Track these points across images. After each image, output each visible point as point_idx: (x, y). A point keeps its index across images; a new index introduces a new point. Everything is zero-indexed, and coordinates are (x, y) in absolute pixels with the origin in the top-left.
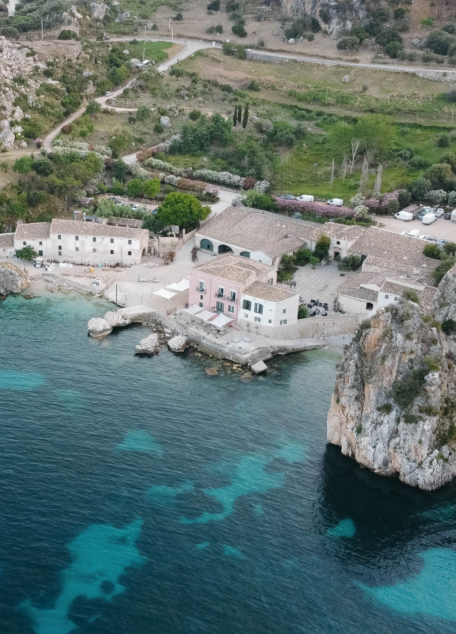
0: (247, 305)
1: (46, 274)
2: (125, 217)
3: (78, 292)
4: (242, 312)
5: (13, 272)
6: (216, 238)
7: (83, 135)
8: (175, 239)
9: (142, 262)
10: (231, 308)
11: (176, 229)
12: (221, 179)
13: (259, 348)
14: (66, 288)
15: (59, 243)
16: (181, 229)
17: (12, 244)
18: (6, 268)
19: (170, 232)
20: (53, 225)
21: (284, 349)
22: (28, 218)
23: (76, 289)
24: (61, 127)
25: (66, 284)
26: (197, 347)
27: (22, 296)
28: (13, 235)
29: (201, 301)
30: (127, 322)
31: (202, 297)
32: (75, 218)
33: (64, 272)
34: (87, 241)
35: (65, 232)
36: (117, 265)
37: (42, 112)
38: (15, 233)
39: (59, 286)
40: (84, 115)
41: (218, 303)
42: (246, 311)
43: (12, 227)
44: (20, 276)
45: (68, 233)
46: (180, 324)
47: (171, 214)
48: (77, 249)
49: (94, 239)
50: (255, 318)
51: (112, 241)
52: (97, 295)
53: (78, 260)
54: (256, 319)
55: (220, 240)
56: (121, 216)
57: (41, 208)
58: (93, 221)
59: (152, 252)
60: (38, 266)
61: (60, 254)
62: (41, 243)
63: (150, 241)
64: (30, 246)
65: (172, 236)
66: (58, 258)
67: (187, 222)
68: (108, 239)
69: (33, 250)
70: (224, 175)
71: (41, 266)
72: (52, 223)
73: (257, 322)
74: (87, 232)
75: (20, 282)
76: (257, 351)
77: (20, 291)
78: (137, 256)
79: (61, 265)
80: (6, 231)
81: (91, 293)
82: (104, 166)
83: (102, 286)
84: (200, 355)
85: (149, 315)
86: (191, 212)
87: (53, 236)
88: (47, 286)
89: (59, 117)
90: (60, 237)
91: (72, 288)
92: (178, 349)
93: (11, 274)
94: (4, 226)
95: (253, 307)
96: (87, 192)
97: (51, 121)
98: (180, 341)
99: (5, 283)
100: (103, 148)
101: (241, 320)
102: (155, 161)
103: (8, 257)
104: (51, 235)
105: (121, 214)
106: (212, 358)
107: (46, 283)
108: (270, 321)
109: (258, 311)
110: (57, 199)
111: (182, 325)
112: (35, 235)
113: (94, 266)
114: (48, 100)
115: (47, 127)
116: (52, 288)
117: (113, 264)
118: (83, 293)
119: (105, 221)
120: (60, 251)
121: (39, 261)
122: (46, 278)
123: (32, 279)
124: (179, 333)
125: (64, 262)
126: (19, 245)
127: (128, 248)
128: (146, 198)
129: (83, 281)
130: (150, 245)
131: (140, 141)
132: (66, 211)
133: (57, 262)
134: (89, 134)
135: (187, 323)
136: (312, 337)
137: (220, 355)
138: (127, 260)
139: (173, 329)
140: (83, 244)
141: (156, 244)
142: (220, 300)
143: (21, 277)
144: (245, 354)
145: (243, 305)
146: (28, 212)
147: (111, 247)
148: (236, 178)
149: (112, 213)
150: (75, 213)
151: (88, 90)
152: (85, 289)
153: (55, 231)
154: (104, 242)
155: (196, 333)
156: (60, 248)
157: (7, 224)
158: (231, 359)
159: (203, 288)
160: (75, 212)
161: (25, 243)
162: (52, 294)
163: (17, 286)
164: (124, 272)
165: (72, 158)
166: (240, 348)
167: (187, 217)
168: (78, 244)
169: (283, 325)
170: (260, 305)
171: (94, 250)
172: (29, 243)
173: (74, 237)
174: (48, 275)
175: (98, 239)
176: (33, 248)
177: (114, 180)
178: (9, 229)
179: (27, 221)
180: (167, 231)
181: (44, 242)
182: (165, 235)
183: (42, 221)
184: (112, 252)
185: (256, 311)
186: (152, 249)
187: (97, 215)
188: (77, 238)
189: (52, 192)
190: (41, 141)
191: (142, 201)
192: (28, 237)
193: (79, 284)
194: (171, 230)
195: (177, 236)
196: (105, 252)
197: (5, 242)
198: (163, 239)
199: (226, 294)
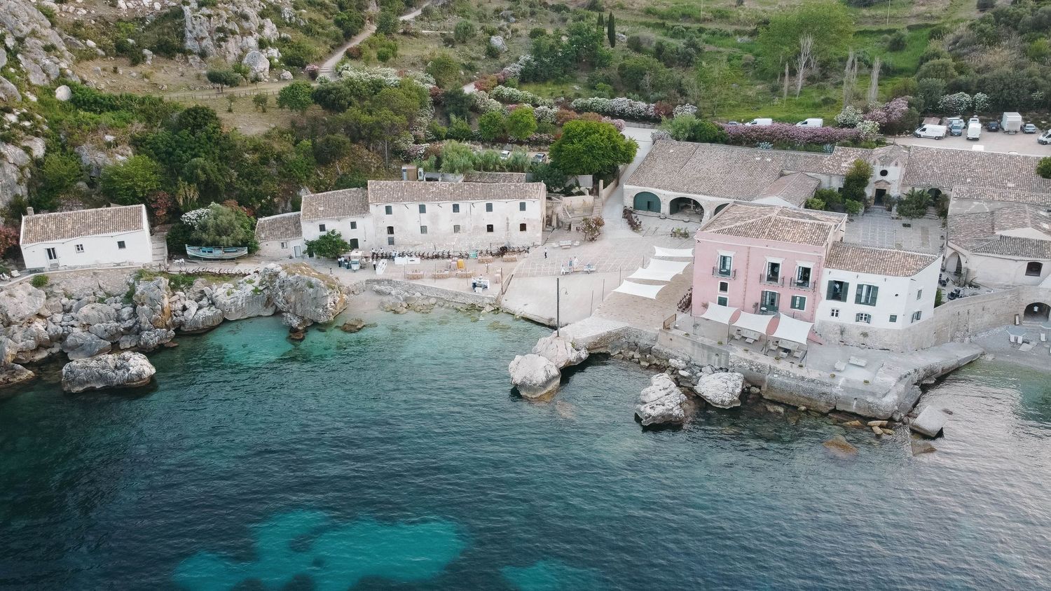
0: (837, 291)
1: (374, 281)
2: (494, 169)
3: (448, 308)
4: (826, 306)
5: (314, 280)
6: (665, 188)
7: (383, 58)
8: (589, 199)
9: (546, 241)
10: (798, 302)
11: (586, 181)
12: (617, 109)
13: (901, 378)
14: (420, 302)
15: (389, 221)
16: (596, 182)
17: (298, 232)
18: (297, 275)
19: (577, 188)
20: (373, 191)
21: (930, 373)
22: (318, 186)
23: (442, 301)
24: (345, 50)
25: (418, 294)
26: (758, 390)
27: (337, 327)
28: (299, 215)
29: (723, 295)
30: (584, 355)
31: (724, 287)
32: (405, 177)
33: (410, 273)
34: (441, 215)
35: (397, 200)
36: (504, 250)
37: (308, 31)
38: (301, 213)
39: (406, 299)
40: (375, 35)
41: (764, 294)
42: (836, 304)
43: (291, 202)
44: (330, 287)
45: (404, 200)
46: (703, 346)
47: (585, 153)
48: (424, 229)
49: (456, 208)
50: (858, 315)
51: (489, 208)
52: (488, 308)
53: (429, 249)
54: (860, 317)
55: (674, 190)
56: (486, 169)
57: (339, 167)
58: (440, 179)
59: (554, 223)
60: (355, 267)
61: (391, 242)
62: (353, 225)
63: (549, 205)
64: (333, 232)
65: (581, 193)
66: (388, 249)
67: (609, 166)
68: (482, 205)
69: (342, 238)
70: (621, 102)
71: (361, 267)
72: (369, 187)
73: (862, 323)
74: (440, 196)
75: (330, 300)
76: (901, 387)
77: (332, 318)
78: (535, 232)
79: (398, 260)
80: (280, 211)
81: (473, 306)
82: (430, 99)
83: (494, 291)
84: (781, 410)
85: (618, 335)
86: (614, 148)
87: (377, 210)
88: (382, 303)
89: (337, 39)
90: (388, 210)
91: (433, 301)
92: (731, 402)
93: (311, 286)
94: (276, 200)
95: (852, 293)
96: (415, 137)
97: (325, 43)
98: (731, 385)
99: (298, 306)
100: (421, 75)
101: (823, 323)
102: (507, 91)
103: (291, 258)
104: (372, 208)
105: (485, 166)
106: (806, 411)
107: (379, 298)
108: (893, 319)
109: (863, 301)
110: (366, 151)
111: (710, 348)
112: (340, 211)
113: (461, 256)
114: (315, 16)
115: (321, 50)
116: (395, 305)
117: (495, 249)
118: (459, 307)
119: (460, 178)
120: (391, 236)
121: (355, 257)
122: (377, 287)
123: (349, 292)
124: (701, 364)
125: (402, 255)
126: (311, 232)
127: (520, 217)
128: (512, 142)
129: (453, 285)
130: (550, 213)
131: (470, 68)
132: (383, 171)
133: (390, 257)
134: (392, 59)
135: (720, 343)
136: (952, 340)
137: (823, 404)
138: (518, 239)
139: (687, 358)
140: (435, 218)
141: (559, 209)
142: (771, 288)
143: (330, 290)
144: (885, 395)
145: (829, 292)
146: (318, 175)
147: (488, 218)
148: (642, 105)
149: (471, 163)
150: (405, 170)
151: (370, 10)
152: (459, 299)
153: (378, 200)
154: (473, 212)
155: (751, 363)
156: (391, 230)
157: (282, 197)
158: (853, 409)
159: (728, 268)
160: (403, 168)
161: (322, 228)
162: (397, 315)
163: (325, 308)
164: (522, 262)
165: (377, 86)
166: (866, 382)
167: (610, 157)
168: (425, 219)
169: (916, 322)
170: (869, 287)
171: (457, 228)
172: (330, 226)
173: (415, 207)
174: (379, 282)
175: (463, 206)
176: (339, 235)
177: (453, 117)
178: (286, 206)
179: (318, 188)
180: (572, 187)
181: (359, 222)
182: (568, 193)
183: (349, 186)
184: (490, 228)
185: (858, 301)
186: (554, 218)
187: (445, 170)
188: (422, 209)
189: (354, 141)
190: (316, 67)
191: (506, 147)
192: (326, 215)
193: (446, 292)
194: (578, 185)
195: (591, 193)
196: (476, 228)
197: (282, 230)
198: (567, 201)
199: (789, 271)
